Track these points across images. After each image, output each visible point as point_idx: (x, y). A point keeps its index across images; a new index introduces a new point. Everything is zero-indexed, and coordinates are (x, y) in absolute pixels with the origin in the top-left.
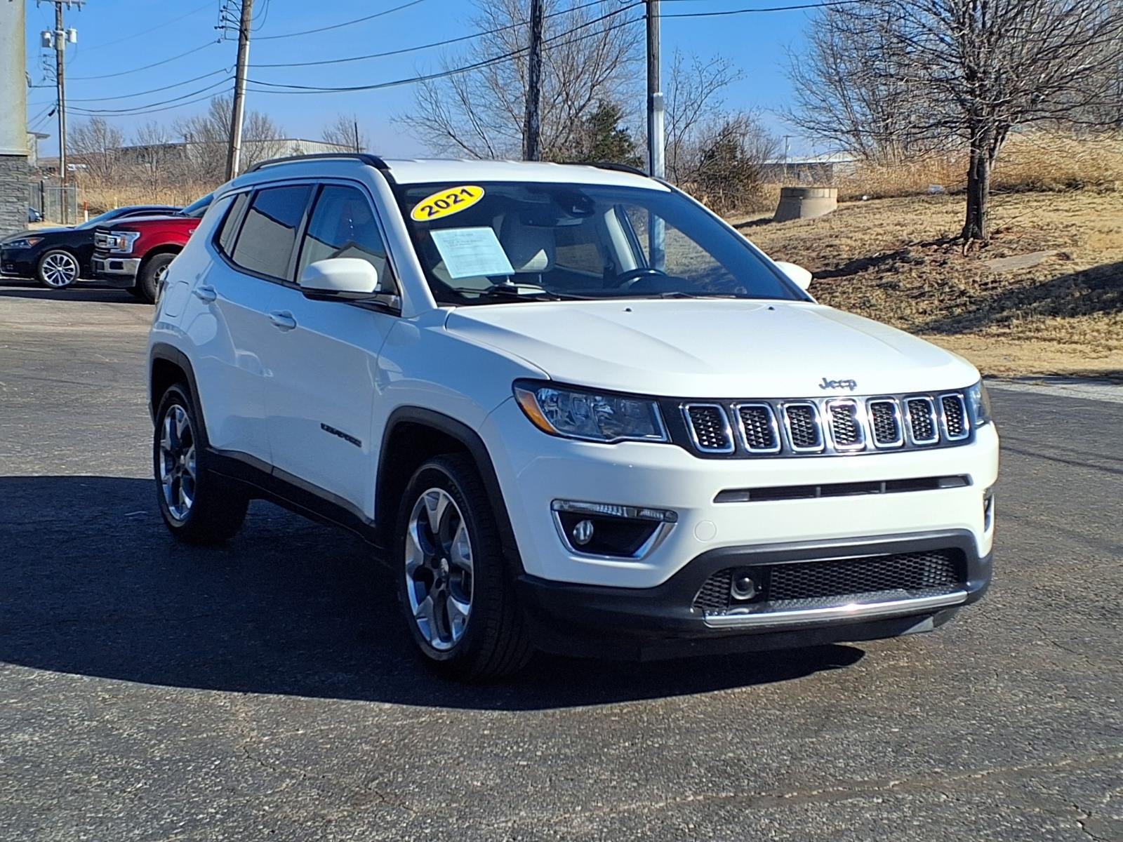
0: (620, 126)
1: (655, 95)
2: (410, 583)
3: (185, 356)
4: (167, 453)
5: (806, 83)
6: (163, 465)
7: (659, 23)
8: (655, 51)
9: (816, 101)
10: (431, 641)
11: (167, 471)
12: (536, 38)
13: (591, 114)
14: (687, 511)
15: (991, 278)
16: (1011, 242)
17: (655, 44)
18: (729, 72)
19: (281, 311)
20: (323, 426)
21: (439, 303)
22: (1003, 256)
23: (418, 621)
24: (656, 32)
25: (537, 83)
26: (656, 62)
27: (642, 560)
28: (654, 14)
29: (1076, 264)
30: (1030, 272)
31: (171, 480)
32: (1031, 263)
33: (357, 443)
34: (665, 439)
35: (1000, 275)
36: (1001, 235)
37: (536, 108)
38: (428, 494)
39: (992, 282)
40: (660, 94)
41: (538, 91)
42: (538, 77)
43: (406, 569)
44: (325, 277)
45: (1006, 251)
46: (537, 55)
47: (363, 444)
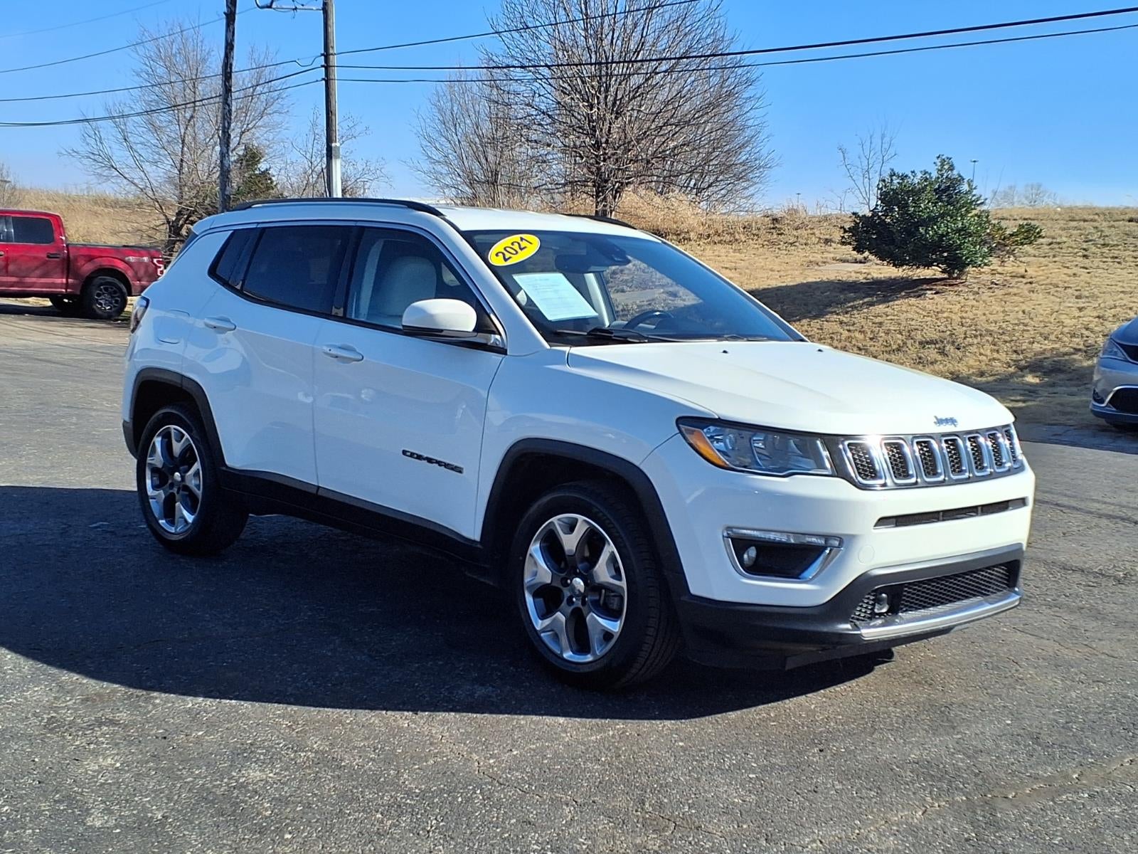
0: (263, 166)
1: (333, 145)
2: (529, 599)
3: (194, 381)
4: (155, 470)
5: (431, 141)
6: (148, 482)
7: (336, 85)
8: (332, 109)
9: (437, 156)
10: (562, 653)
11: (155, 487)
12: (228, 90)
13: (239, 155)
14: (852, 537)
15: (620, 308)
16: (626, 281)
17: (333, 102)
18: (359, 129)
19: (339, 344)
20: (404, 452)
21: (551, 344)
22: (623, 291)
23: (542, 635)
24: (333, 93)
25: (228, 128)
26: (333, 117)
27: (807, 582)
28: (332, 77)
29: (684, 300)
30: (650, 304)
31: (163, 496)
32: (650, 298)
33: (459, 470)
34: (830, 473)
35: (627, 305)
36: (618, 276)
37: (228, 150)
38: (559, 520)
39: (622, 311)
40: (338, 144)
41: (229, 135)
42: (229, 124)
43: (525, 587)
44: (431, 317)
45: (625, 288)
46: (229, 106)
47: (464, 471)
